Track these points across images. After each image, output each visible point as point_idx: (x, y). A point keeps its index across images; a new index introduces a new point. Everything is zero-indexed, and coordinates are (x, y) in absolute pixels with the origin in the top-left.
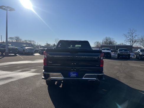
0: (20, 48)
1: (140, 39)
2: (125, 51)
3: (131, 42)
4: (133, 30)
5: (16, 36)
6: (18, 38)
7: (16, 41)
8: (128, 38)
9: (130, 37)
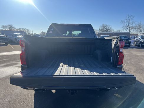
0: (11, 37)
1: (137, 25)
2: (125, 38)
3: (129, 29)
4: (130, 17)
5: (9, 24)
6: (12, 26)
7: (9, 29)
8: (126, 25)
9: (128, 24)
